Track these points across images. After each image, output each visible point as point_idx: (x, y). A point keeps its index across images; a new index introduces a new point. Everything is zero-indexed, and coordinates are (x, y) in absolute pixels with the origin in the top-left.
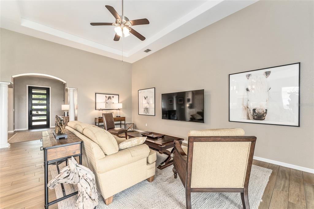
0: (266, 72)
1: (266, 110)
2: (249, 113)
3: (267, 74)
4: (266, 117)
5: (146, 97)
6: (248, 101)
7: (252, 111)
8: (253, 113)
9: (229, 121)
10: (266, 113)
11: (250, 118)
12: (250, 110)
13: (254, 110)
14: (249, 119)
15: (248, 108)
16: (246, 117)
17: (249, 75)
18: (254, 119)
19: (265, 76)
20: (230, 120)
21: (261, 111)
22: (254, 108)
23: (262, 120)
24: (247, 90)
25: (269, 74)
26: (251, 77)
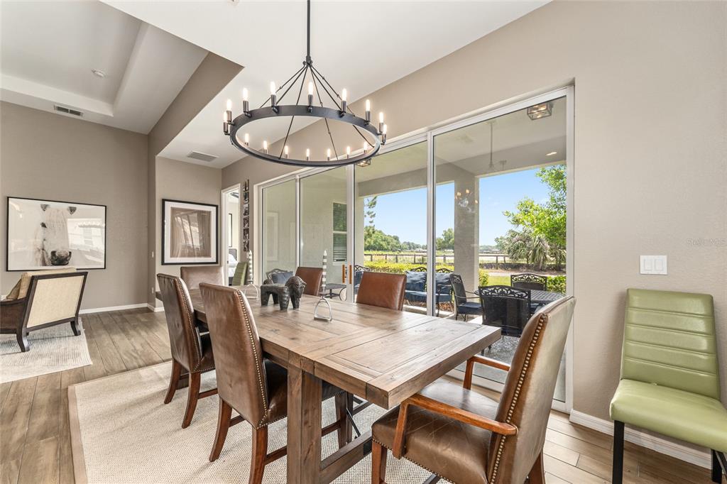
0: (70, 208)
1: (70, 253)
2: (45, 256)
3: (72, 210)
4: (70, 261)
6: (44, 240)
7: (50, 254)
8: (52, 258)
9: (7, 271)
10: (70, 255)
11: (47, 264)
12: (47, 253)
13: (53, 253)
14: (44, 264)
15: (43, 249)
16: (40, 262)
17: (46, 206)
18: (53, 264)
19: (69, 213)
20: (9, 269)
21: (63, 254)
22: (54, 250)
23: (64, 265)
24: (44, 225)
25: (74, 211)
26: (48, 209)
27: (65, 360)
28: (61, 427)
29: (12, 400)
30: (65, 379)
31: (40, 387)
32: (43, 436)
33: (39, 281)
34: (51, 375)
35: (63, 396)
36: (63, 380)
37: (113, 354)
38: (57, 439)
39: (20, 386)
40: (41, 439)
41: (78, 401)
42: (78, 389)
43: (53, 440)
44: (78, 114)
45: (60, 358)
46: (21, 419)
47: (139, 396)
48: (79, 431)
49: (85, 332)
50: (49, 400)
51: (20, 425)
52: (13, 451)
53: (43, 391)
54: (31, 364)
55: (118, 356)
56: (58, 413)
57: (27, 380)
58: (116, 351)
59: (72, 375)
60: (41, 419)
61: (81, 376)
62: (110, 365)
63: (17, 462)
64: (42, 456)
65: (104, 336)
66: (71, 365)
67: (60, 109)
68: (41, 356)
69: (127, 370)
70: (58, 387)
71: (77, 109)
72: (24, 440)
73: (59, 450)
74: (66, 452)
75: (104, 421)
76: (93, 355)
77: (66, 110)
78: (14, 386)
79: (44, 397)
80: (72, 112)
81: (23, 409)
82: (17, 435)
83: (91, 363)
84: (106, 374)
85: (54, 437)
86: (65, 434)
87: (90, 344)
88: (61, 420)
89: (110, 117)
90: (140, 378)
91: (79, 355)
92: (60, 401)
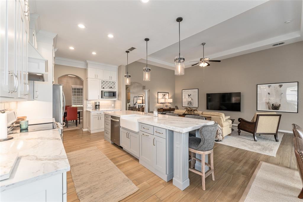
0: (280, 85)
1: (280, 105)
2: (270, 106)
3: (281, 86)
4: (280, 108)
5: (190, 94)
6: (269, 99)
7: (271, 105)
8: (272, 107)
9: (257, 110)
10: (280, 106)
11: (271, 109)
12: (270, 105)
13: (273, 105)
14: (269, 109)
15: (269, 103)
16: (268, 108)
17: (270, 86)
18: (273, 109)
19: (279, 87)
21: (277, 105)
22: (273, 103)
23: (277, 110)
24: (269, 94)
25: (282, 86)
26: (271, 87)
27: (266, 150)
28: (249, 174)
29: (243, 156)
30: (261, 158)
31: (252, 156)
32: (243, 174)
33: (260, 116)
34: (258, 154)
35: (257, 163)
36: (261, 157)
37: (288, 157)
38: (246, 178)
39: (248, 153)
40: (242, 174)
41: (260, 169)
42: (264, 164)
43: (245, 177)
44: (283, 43)
45: (265, 149)
46: (242, 164)
47: (286, 184)
48: (253, 180)
49: (281, 141)
50: (252, 163)
51: (240, 166)
52: (234, 172)
53: (253, 158)
54: (255, 146)
55: (290, 159)
56: (252, 169)
57: (251, 152)
58: (290, 156)
59: (265, 157)
60: (246, 168)
61: (268, 159)
62: (283, 161)
63: (233, 176)
64: (239, 180)
65: (289, 146)
66: (267, 153)
67: (274, 45)
68: (259, 145)
69: (290, 168)
70: (257, 160)
71: (282, 41)
72: (238, 171)
73: (244, 182)
74: (246, 184)
75: (264, 183)
76: (278, 153)
77: (277, 44)
78: (246, 152)
79: (251, 161)
80: (280, 44)
81: (244, 161)
82: (238, 168)
83: (275, 156)
84: (278, 164)
85: (245, 176)
86: (249, 178)
87: (280, 147)
88: (251, 172)
89: (299, 37)
90: (293, 175)
91: (272, 150)
92: (255, 165)
